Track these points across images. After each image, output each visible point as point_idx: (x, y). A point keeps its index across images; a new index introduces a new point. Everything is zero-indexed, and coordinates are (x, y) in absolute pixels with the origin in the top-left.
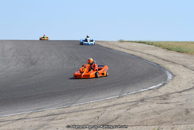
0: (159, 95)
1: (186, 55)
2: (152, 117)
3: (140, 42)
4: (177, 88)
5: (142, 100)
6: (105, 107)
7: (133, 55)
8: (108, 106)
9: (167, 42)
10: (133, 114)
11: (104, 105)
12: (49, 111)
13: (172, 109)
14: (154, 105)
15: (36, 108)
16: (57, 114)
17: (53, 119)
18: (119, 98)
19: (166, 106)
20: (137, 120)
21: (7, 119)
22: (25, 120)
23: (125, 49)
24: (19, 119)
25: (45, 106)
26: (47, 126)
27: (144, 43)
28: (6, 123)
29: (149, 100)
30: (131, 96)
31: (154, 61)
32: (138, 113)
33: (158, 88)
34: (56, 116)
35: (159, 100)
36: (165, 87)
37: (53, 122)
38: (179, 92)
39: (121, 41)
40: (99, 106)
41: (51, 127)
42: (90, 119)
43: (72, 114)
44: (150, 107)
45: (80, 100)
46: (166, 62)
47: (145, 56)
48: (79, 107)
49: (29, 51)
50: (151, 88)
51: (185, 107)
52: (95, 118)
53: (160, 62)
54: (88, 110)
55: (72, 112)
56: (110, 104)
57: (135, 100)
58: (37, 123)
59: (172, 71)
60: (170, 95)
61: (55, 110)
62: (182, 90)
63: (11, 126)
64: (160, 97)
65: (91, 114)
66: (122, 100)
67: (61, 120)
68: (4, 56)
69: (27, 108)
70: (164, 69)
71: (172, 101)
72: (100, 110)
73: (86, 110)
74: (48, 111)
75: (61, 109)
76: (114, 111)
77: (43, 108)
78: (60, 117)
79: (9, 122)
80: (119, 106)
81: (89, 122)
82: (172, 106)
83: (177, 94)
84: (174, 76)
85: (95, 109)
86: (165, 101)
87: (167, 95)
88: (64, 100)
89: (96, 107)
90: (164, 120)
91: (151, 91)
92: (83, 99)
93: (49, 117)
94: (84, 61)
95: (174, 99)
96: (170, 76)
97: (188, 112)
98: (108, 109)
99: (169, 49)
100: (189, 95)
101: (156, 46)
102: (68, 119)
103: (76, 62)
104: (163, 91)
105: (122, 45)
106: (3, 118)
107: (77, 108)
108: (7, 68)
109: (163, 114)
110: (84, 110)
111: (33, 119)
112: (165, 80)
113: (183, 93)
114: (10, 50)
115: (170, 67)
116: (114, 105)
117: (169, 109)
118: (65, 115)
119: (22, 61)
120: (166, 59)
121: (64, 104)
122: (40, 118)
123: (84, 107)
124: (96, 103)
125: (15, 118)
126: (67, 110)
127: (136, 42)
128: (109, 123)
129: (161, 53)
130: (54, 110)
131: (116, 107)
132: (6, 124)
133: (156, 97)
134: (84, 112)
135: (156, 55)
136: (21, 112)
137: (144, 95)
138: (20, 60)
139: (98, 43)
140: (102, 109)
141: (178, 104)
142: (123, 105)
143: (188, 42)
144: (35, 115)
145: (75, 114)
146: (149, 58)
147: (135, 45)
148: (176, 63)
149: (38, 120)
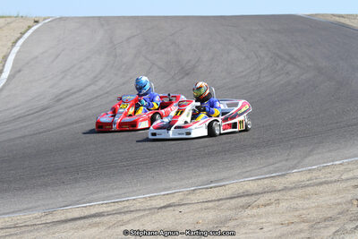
15: (205, 178)
16: (257, 194)
17: (248, 206)
21: (138, 205)
22: (181, 208)
24: (165, 207)
28: (136, 215)
34: (253, 198)
37: (248, 212)
41: (244, 224)
42: (339, 204)
43: (294, 193)
45: (310, 158)
48: (309, 176)
49: (174, 43)
52: (351, 202)
54: (331, 182)
55: (292, 189)
58: (210, 216)
61: (251, 184)
65: (338, 191)
67: (268, 207)
68: (116, 56)
69: (182, 179)
73: (326, 183)
74: (234, 186)
75: (266, 181)
77: (222, 180)
78: (263, 199)
79: (142, 213)
81: (336, 211)
85: (347, 179)
88: (271, 161)
89: (350, 175)
93: (239, 200)
94: (309, 64)
102: (284, 205)
103: (290, 67)
106: (127, 204)
107: (304, 177)
108: (124, 84)
110: (321, 184)
111: (200, 206)
114: (128, 39)
118: (275, 196)
119: (159, 68)
121: (271, 168)
122: (217, 203)
123: (322, 177)
124: (350, 166)
126: (280, 183)
130: (249, 185)
132: (135, 219)
134: (321, 188)
136: (170, 188)
138: (153, 63)
139: (342, 20)
144: (203, 197)
145: (300, 192)
149: (213, 208)
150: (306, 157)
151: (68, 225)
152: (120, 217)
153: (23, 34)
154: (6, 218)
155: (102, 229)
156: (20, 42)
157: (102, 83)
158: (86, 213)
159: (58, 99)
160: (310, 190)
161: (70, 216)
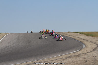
0: (77, 54)
1: (93, 37)
3: (76, 32)
4: (85, 51)
5: (69, 57)
6: (53, 60)
7: (72, 38)
8: (54, 60)
9: (87, 32)
12: (29, 63)
14: (74, 59)
15: (24, 61)
16: (32, 64)
18: (60, 56)
19: (78, 59)
27: (78, 33)
29: (72, 57)
30: (65, 55)
31: (79, 40)
32: (66, 62)
33: (77, 52)
35: (76, 57)
38: (86, 53)
39: (69, 32)
40: (50, 60)
44: (72, 60)
46: (84, 41)
47: (76, 38)
49: (29, 37)
50: (75, 51)
51: (86, 59)
53: (82, 40)
57: (66, 57)
59: (86, 44)
60: (81, 55)
61: (32, 62)
62: (87, 52)
64: (77, 55)
66: (61, 57)
68: (18, 40)
69: (20, 61)
70: (83, 43)
71: (82, 57)
82: (81, 59)
83: (85, 54)
84: (86, 46)
86: (79, 57)
87: (80, 55)
88: (37, 58)
89: (49, 60)
91: (74, 53)
92: (45, 57)
94: (51, 41)
95: (83, 56)
96: (84, 46)
97: (87, 62)
99: (87, 35)
100: (89, 54)
101: (82, 34)
103: (47, 41)
104: (79, 53)
105: (68, 34)
107: (41, 61)
109: (76, 63)
112: (82, 48)
114: (21, 37)
115: (86, 42)
116: (57, 59)
117: (79, 61)
123: (44, 61)
129: (83, 37)
133: (75, 55)
135: (81, 38)
136: (17, 63)
137: (70, 55)
138: (24, 41)
139: (59, 33)
141: (84, 58)
143: (96, 32)
146: (78, 39)
147: (74, 33)
148: (88, 41)
150: (43, 57)
153: (4, 36)
156: (3, 38)
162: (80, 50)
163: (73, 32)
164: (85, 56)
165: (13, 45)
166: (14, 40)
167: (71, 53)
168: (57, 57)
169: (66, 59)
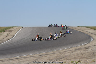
2: (80, 56)
3: (85, 27)
4: (93, 44)
5: (78, 49)
6: (63, 52)
7: (80, 32)
8: (65, 52)
10: (73, 55)
11: (63, 51)
13: (88, 52)
14: (82, 51)
17: (42, 57)
18: (70, 48)
19: (86, 51)
20: (73, 57)
21: (25, 57)
22: (31, 57)
23: (79, 30)
25: (41, 52)
26: (38, 60)
27: (86, 27)
29: (81, 49)
30: (74, 47)
32: (75, 54)
33: (86, 44)
36: (89, 44)
37: (42, 58)
38: (93, 46)
39: (78, 27)
40: (61, 52)
42: (56, 57)
44: (80, 52)
46: (92, 34)
47: (85, 32)
49: (42, 31)
50: (84, 44)
51: (94, 52)
52: (58, 56)
53: (90, 34)
56: (66, 51)
57: (75, 49)
58: (35, 58)
60: (89, 47)
63: (25, 60)
64: (85, 48)
66: (71, 49)
68: (33, 33)
69: (34, 52)
70: (91, 37)
71: (90, 49)
72: (61, 53)
74: (41, 54)
75: (47, 53)
76: (66, 53)
78: (45, 56)
80: (69, 51)
82: (89, 51)
83: (92, 47)
84: (94, 39)
86: (87, 49)
87: (88, 47)
89: (60, 52)
90: (84, 57)
95: (91, 48)
96: (92, 40)
97: (94, 54)
98: (64, 53)
99: (95, 29)
101: (90, 28)
102: (48, 57)
104: (87, 45)
107: (53, 52)
109: (84, 54)
110: (55, 53)
112: (90, 41)
113: (95, 46)
114: (36, 30)
115: (93, 36)
116: (67, 51)
117: (87, 53)
118: (47, 55)
120: (93, 33)
123: (56, 52)
125: (28, 56)
126: (49, 53)
127: (83, 27)
128: (62, 58)
129: (91, 31)
130: (44, 53)
131: (67, 52)
134: (55, 54)
137: (79, 47)
139: (69, 27)
140: (62, 53)
142: (70, 51)
144: (36, 55)
145: (51, 55)
146: (87, 33)
149: (36, 57)
151: (13, 60)
152: (21, 59)
153: (20, 29)
154: (4, 59)
155: (18, 60)
156: (19, 31)
157: (29, 37)
158: (17, 58)
159: (22, 40)
160: (53, 54)
161: (14, 58)
162: (88, 43)
163: (82, 27)
164: (93, 49)
165: (28, 38)
166: (28, 33)
167: (80, 46)
168: (68, 49)
169: (75, 51)
